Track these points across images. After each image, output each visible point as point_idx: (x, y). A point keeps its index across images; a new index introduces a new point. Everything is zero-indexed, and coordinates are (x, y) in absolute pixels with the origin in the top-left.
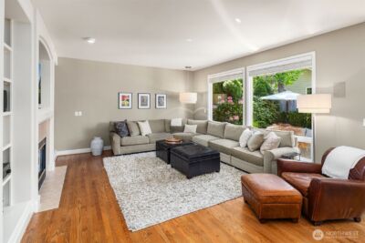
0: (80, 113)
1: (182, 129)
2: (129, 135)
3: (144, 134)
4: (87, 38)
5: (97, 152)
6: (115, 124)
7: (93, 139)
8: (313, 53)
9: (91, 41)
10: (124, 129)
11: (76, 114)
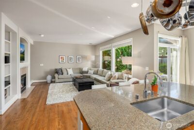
0: (43, 65)
1: (87, 72)
2: (62, 74)
3: (69, 74)
4: (40, 35)
5: (49, 82)
6: (56, 69)
7: (47, 76)
8: (132, 39)
9: (42, 36)
10: (60, 72)
11: (41, 65)
